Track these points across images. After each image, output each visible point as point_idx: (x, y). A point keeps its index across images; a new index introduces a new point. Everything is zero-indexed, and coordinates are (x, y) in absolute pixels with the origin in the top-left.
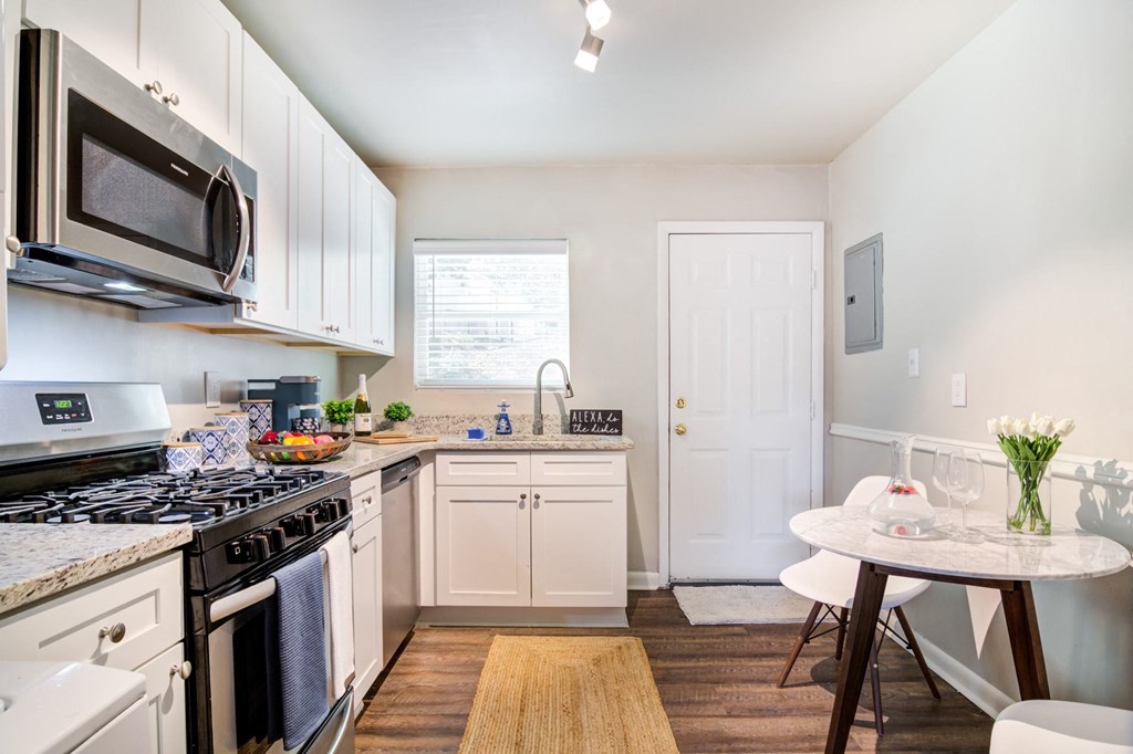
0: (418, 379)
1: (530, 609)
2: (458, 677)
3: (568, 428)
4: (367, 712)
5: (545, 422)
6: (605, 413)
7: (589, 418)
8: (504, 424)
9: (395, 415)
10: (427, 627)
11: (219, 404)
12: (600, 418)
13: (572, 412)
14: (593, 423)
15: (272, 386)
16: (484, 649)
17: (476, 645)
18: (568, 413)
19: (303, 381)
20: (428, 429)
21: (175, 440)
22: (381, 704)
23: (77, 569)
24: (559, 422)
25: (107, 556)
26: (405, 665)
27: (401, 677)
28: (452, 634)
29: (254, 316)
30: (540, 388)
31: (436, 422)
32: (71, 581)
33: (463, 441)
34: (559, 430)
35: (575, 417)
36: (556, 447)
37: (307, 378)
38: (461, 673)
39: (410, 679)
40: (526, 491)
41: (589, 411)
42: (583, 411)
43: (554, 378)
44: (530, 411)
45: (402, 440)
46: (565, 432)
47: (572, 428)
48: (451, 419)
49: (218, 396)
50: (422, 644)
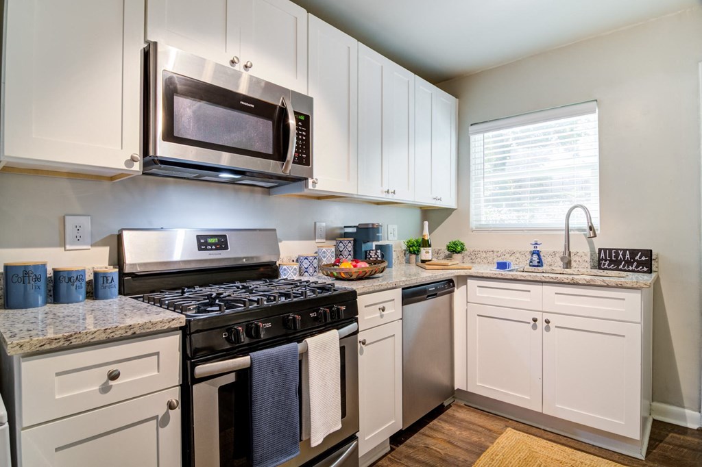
0: (473, 223)
1: (542, 414)
2: (463, 452)
3: (596, 264)
4: (389, 455)
5: (573, 258)
6: (633, 252)
7: (617, 256)
8: (537, 259)
9: (455, 249)
10: (462, 404)
11: (324, 241)
12: (628, 256)
13: (600, 250)
14: (621, 261)
15: (354, 230)
16: (493, 435)
17: (490, 430)
18: (597, 251)
19: (371, 226)
20: (479, 260)
21: (291, 261)
22: (401, 453)
23: (80, 335)
24: (588, 258)
25: (106, 329)
26: (431, 428)
27: (424, 437)
28: (477, 416)
29: (318, 187)
30: (568, 230)
31: (484, 255)
32: (75, 342)
33: (492, 270)
34: (588, 265)
35: (603, 255)
36: (566, 281)
37: (373, 224)
38: (467, 450)
39: (429, 441)
40: (537, 315)
41: (617, 250)
42: (610, 250)
43: (578, 220)
44: (561, 248)
45: (446, 267)
46: (593, 267)
47: (600, 264)
48: (495, 253)
49: (324, 235)
50: (453, 417)
